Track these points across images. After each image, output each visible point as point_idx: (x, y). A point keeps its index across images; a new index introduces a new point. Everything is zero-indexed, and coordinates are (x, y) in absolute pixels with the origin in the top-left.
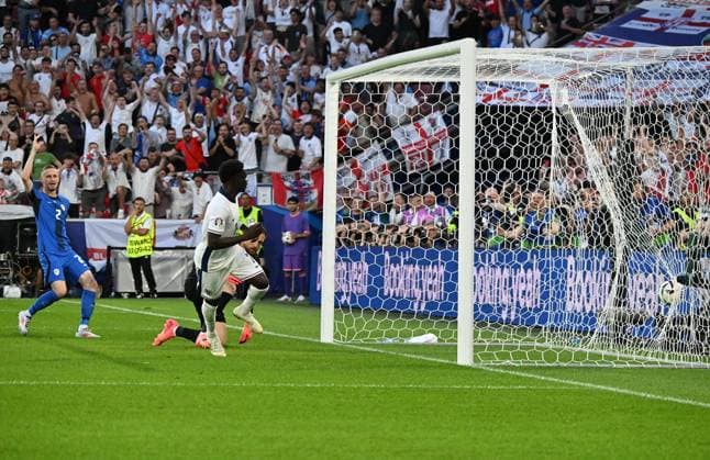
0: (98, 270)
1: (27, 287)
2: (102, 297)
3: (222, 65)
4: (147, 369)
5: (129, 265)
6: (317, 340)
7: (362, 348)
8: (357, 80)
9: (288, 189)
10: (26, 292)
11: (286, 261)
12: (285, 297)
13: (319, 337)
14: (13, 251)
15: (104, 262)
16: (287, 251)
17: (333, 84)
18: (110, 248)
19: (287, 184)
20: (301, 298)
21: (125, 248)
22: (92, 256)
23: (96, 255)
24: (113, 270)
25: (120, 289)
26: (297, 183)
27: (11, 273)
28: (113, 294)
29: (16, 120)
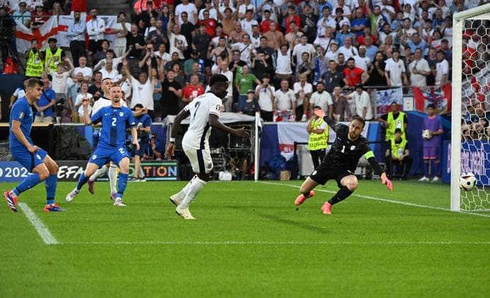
0: (287, 160)
1: (236, 173)
2: (291, 179)
3: (376, 8)
4: (324, 232)
5: (310, 156)
6: (448, 210)
7: (481, 215)
8: (475, 18)
9: (425, 98)
10: (235, 176)
11: (425, 152)
12: (424, 178)
13: (449, 207)
14: (226, 147)
15: (292, 154)
16: (425, 144)
17: (459, 21)
18: (296, 143)
19: (425, 95)
20: (436, 179)
21: (307, 143)
22: (283, 150)
23: (286, 149)
24: (299, 159)
25: (304, 173)
26: (432, 94)
27: (225, 163)
28: (299, 177)
29: (226, 50)
